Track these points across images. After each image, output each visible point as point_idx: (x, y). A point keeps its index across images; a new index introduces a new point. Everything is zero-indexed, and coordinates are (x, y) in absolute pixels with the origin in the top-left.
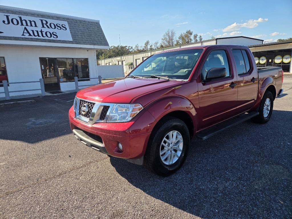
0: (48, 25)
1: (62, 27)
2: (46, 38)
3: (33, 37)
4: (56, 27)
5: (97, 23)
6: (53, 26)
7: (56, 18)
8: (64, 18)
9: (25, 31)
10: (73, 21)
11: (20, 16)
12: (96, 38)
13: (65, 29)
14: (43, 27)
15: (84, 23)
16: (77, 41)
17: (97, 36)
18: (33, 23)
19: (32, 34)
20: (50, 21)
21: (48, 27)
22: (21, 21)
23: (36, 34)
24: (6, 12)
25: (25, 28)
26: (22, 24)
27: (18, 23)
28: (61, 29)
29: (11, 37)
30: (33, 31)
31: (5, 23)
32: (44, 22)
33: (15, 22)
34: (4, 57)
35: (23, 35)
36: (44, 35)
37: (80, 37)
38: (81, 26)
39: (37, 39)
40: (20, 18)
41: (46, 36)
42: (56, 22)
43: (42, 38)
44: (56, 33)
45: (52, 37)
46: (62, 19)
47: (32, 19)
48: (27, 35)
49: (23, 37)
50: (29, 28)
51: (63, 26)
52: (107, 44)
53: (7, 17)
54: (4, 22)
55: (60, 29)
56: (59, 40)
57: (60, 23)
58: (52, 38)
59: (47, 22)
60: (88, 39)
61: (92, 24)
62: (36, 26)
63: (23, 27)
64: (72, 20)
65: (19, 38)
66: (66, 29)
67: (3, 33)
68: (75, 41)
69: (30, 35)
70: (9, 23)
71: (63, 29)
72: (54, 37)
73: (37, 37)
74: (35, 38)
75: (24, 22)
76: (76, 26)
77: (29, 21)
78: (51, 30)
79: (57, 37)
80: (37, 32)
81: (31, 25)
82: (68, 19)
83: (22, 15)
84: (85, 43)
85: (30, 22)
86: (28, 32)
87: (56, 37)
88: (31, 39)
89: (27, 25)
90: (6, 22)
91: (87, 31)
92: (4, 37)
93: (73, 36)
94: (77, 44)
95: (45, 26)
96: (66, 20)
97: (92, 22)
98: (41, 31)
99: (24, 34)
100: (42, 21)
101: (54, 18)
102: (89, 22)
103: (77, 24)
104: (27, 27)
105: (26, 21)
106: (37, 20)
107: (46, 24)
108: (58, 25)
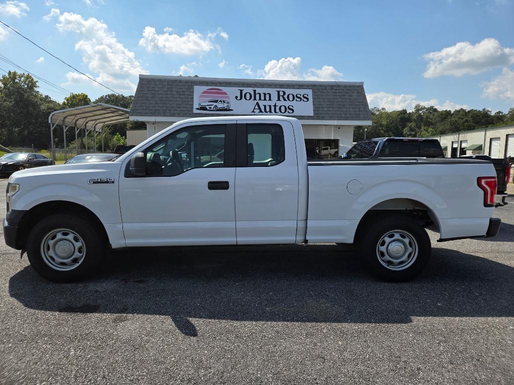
0: (286, 97)
1: (302, 98)
2: (279, 114)
3: (264, 113)
4: (296, 98)
5: (358, 86)
6: (291, 98)
7: (298, 87)
8: (308, 86)
9: (257, 107)
10: (320, 88)
11: (255, 89)
12: (351, 110)
13: (306, 100)
14: (279, 99)
15: (338, 88)
16: (320, 115)
17: (354, 106)
18: (267, 96)
20: (288, 91)
22: (255, 95)
23: (267, 110)
24: (241, 85)
25: (257, 104)
26: (255, 99)
27: (250, 98)
30: (265, 106)
31: (237, 99)
32: (281, 94)
33: (248, 96)
35: (253, 112)
36: (277, 110)
37: (326, 109)
38: (331, 93)
40: (255, 91)
43: (274, 114)
44: (293, 106)
46: (306, 87)
47: (267, 90)
48: (257, 112)
50: (261, 103)
51: (305, 96)
52: (368, 118)
53: (241, 91)
54: (236, 97)
55: (300, 100)
56: (295, 116)
57: (302, 92)
58: (287, 114)
59: (284, 93)
60: (338, 112)
62: (270, 99)
63: (256, 102)
64: (321, 86)
66: (308, 100)
68: (317, 116)
69: (261, 111)
70: (241, 98)
71: (303, 101)
72: (288, 112)
73: (268, 113)
76: (323, 94)
77: (263, 94)
79: (294, 112)
80: (270, 106)
82: (314, 86)
83: (257, 87)
84: (330, 118)
86: (260, 108)
87: (291, 111)
89: (260, 99)
90: (239, 98)
91: (340, 100)
93: (316, 109)
94: (319, 119)
95: (281, 98)
96: (310, 87)
97: (350, 86)
99: (255, 110)
100: (279, 92)
101: (295, 87)
102: (345, 86)
103: (325, 91)
104: (260, 102)
105: (260, 94)
106: (273, 92)
107: (282, 96)
108: (299, 96)
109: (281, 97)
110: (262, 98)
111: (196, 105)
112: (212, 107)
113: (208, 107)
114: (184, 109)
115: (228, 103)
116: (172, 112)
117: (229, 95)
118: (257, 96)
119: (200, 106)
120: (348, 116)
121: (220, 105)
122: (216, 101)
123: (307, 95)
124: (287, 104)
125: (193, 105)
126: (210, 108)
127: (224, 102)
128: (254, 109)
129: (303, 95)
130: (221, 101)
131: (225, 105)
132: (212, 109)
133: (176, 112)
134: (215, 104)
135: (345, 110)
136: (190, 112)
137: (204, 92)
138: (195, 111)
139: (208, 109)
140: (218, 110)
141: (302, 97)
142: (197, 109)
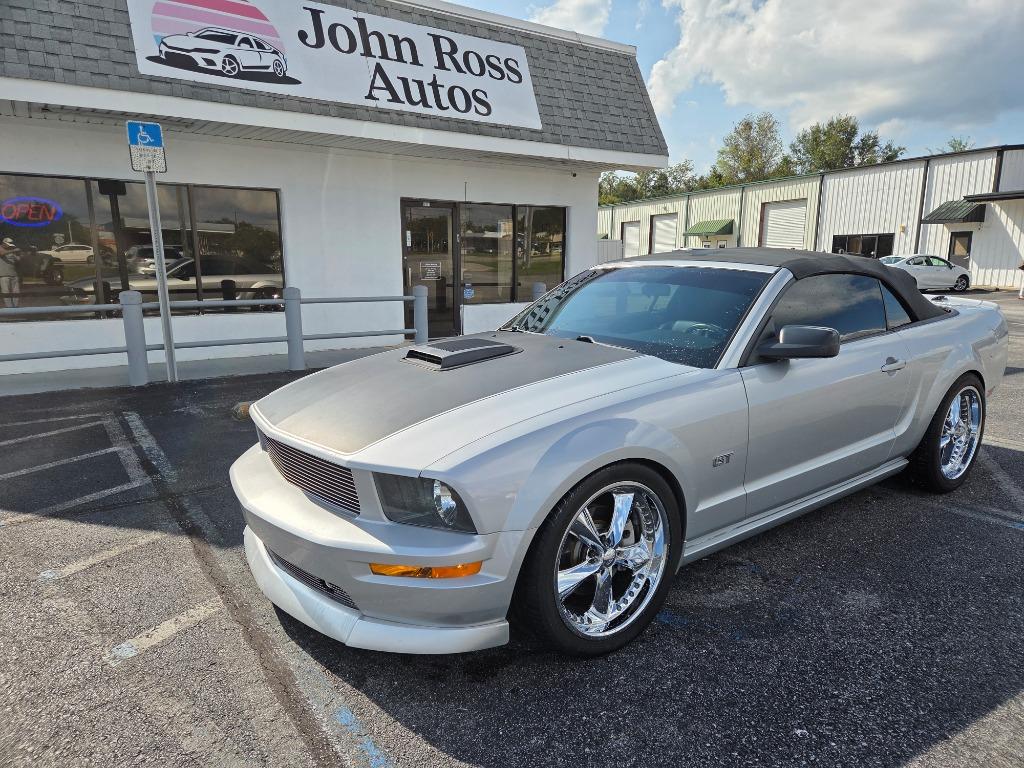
0: (459, 57)
1: (506, 71)
2: (451, 113)
3: (407, 107)
4: (487, 67)
6: (474, 63)
7: (487, 32)
8: (512, 34)
9: (379, 82)
10: (543, 46)
11: (361, 15)
12: (623, 121)
13: (515, 78)
14: (441, 66)
15: (584, 55)
16: (557, 130)
17: (626, 112)
18: (405, 47)
19: (402, 95)
20: (464, 43)
21: (459, 70)
22: (365, 37)
23: (416, 96)
25: (379, 69)
26: (368, 53)
27: (352, 48)
28: (502, 78)
29: (326, 104)
30: (405, 81)
31: (307, 41)
32: (446, 47)
33: (342, 38)
34: (277, 192)
35: (370, 97)
36: (445, 102)
37: (568, 113)
38: (571, 66)
39: (419, 116)
40: (361, 23)
41: (451, 107)
42: (485, 47)
43: (435, 111)
44: (485, 93)
45: (473, 109)
46: (507, 38)
48: (383, 99)
49: (371, 103)
51: (510, 63)
52: (661, 149)
53: (315, 14)
54: (303, 36)
55: (499, 76)
56: (496, 126)
57: (501, 51)
58: (471, 116)
59: (454, 49)
60: (596, 126)
61: (608, 59)
62: (415, 61)
63: (372, 62)
64: (543, 40)
65: (354, 107)
66: (520, 81)
67: (300, 83)
68: (551, 132)
69: (395, 98)
70: (320, 43)
71: (509, 79)
72: (477, 111)
73: (420, 109)
74: (412, 114)
76: (552, 66)
77: (391, 39)
79: (489, 113)
80: (420, 84)
81: (400, 59)
82: (527, 37)
83: (367, 11)
85: (397, 41)
86: (389, 87)
87: (483, 110)
88: (400, 114)
89: (385, 56)
90: (312, 39)
91: (594, 89)
92: (302, 100)
93: (545, 109)
94: (558, 142)
95: (447, 61)
96: (519, 39)
98: (434, 85)
99: (375, 93)
100: (436, 39)
101: (479, 31)
102: (598, 52)
103: (555, 57)
104: (384, 63)
105: (380, 37)
106: (421, 35)
107: (450, 55)
108: (493, 60)
109: (447, 59)
110: (392, 52)
111: (145, 44)
112: (218, 59)
113: (198, 57)
114: (92, 53)
115: (275, 52)
116: (36, 57)
117: (273, 21)
118: (374, 41)
119: (164, 49)
120: (620, 138)
121: (247, 58)
122: (229, 39)
123: (516, 63)
124: (469, 82)
125: (129, 38)
126: (210, 62)
127: (260, 46)
128: (372, 87)
129: (506, 61)
130: (246, 41)
131: (268, 60)
132: (219, 67)
133: (52, 61)
134: (225, 48)
135: (609, 119)
136: (123, 70)
138: (147, 68)
139: (202, 64)
140: (241, 76)
141: (503, 66)
142: (150, 58)
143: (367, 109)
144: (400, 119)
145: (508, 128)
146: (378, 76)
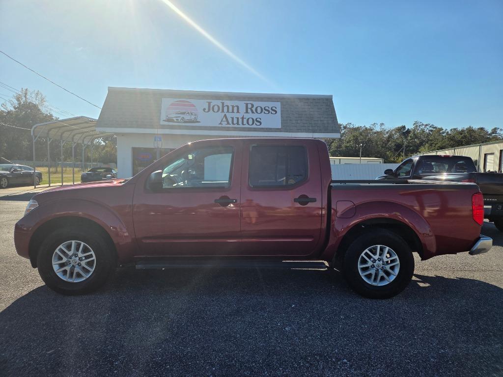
0: (254, 109)
1: (271, 111)
2: (247, 126)
4: (264, 111)
5: (327, 99)
6: (259, 110)
8: (276, 99)
9: (224, 119)
10: (289, 101)
11: (223, 101)
12: (319, 122)
13: (274, 113)
16: (288, 128)
17: (322, 119)
18: (235, 109)
19: (230, 122)
20: (256, 104)
21: (253, 112)
22: (223, 107)
23: (235, 122)
24: (209, 98)
25: (225, 115)
26: (223, 111)
27: (218, 110)
28: (269, 113)
29: (206, 127)
30: (233, 118)
31: (206, 111)
32: (250, 106)
33: (216, 109)
35: (220, 124)
36: (245, 123)
37: (294, 122)
39: (235, 128)
40: (223, 103)
41: (247, 124)
42: (263, 104)
43: (241, 126)
44: (260, 119)
47: (236, 103)
48: (224, 124)
49: (220, 125)
50: (229, 116)
51: (273, 108)
53: (209, 103)
56: (262, 128)
57: (270, 105)
58: (254, 126)
59: (253, 106)
60: (306, 125)
61: (318, 101)
62: (238, 112)
63: (223, 114)
65: (215, 127)
66: (276, 113)
67: (199, 122)
68: (285, 128)
69: (228, 123)
70: (209, 110)
71: (271, 113)
72: (256, 125)
73: (236, 126)
74: (232, 127)
75: (225, 109)
76: (291, 107)
77: (231, 107)
78: (255, 116)
79: (261, 124)
80: (238, 118)
82: (283, 98)
83: (226, 100)
84: (298, 131)
86: (227, 120)
87: (259, 124)
89: (228, 111)
93: (283, 121)
94: (287, 132)
96: (279, 100)
97: (319, 99)
99: (222, 122)
100: (247, 105)
101: (264, 100)
102: (314, 99)
103: (294, 104)
104: (227, 114)
105: (228, 106)
107: (251, 109)
108: (267, 108)
110: (230, 110)
111: (163, 117)
112: (179, 119)
114: (151, 120)
115: (195, 115)
116: (139, 123)
117: (197, 107)
119: (167, 118)
120: (316, 128)
121: (187, 117)
122: (184, 113)
123: (276, 108)
125: (160, 116)
126: (177, 120)
129: (271, 108)
130: (188, 113)
131: (193, 117)
132: (179, 121)
133: (142, 124)
134: (182, 116)
135: (313, 122)
136: (157, 124)
137: (172, 104)
138: (162, 123)
139: (175, 120)
140: (184, 122)
142: (164, 121)
143: (219, 127)
144: (228, 129)
145: (266, 129)
146: (224, 118)
